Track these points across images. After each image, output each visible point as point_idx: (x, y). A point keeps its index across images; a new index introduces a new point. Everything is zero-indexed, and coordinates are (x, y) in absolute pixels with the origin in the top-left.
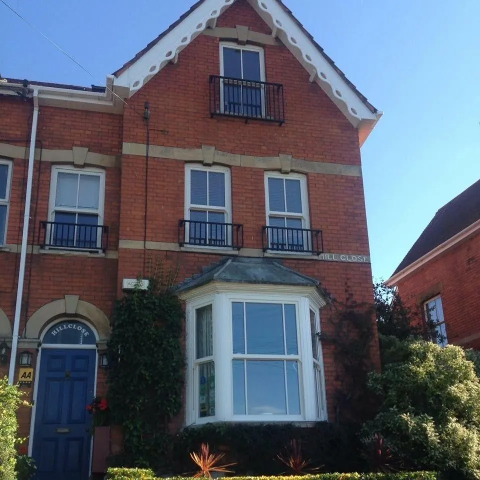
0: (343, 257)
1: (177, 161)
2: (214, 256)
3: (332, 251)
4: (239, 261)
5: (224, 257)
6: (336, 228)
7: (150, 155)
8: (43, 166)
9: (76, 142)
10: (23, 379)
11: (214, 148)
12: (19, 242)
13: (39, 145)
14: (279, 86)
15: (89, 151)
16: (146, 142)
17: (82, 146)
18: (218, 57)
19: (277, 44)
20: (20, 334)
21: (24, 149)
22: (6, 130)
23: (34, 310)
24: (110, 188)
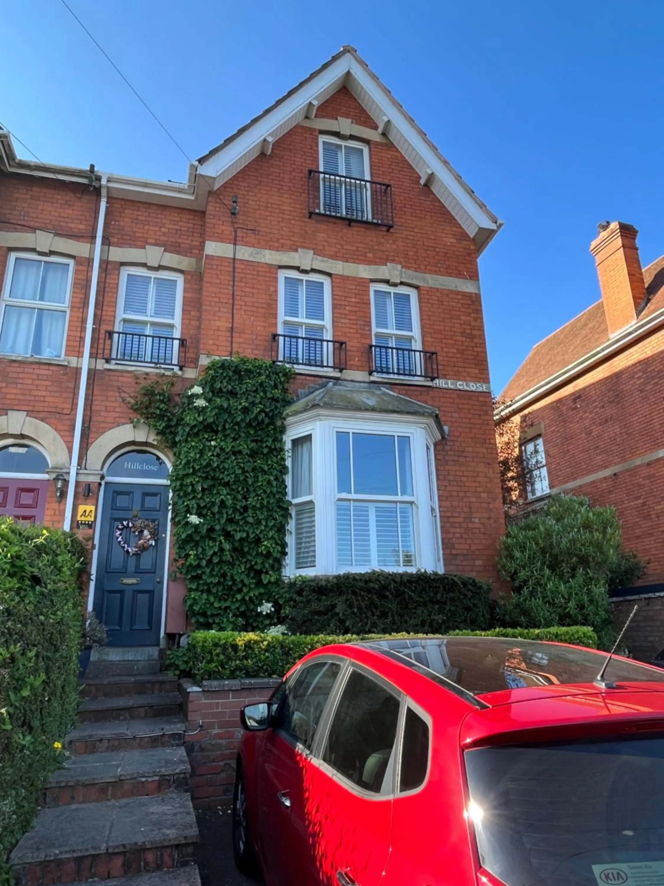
0: (460, 385)
1: (270, 266)
2: (312, 378)
3: (448, 377)
4: (341, 385)
5: (324, 380)
6: (451, 350)
7: (236, 257)
8: (109, 267)
9: (150, 241)
10: (83, 518)
11: (312, 252)
12: (80, 355)
13: (106, 241)
14: (388, 186)
15: (165, 251)
16: (232, 241)
17: (156, 244)
18: (317, 151)
19: (384, 141)
20: (79, 464)
21: (89, 245)
22: (67, 223)
23: (96, 435)
24: (189, 295)
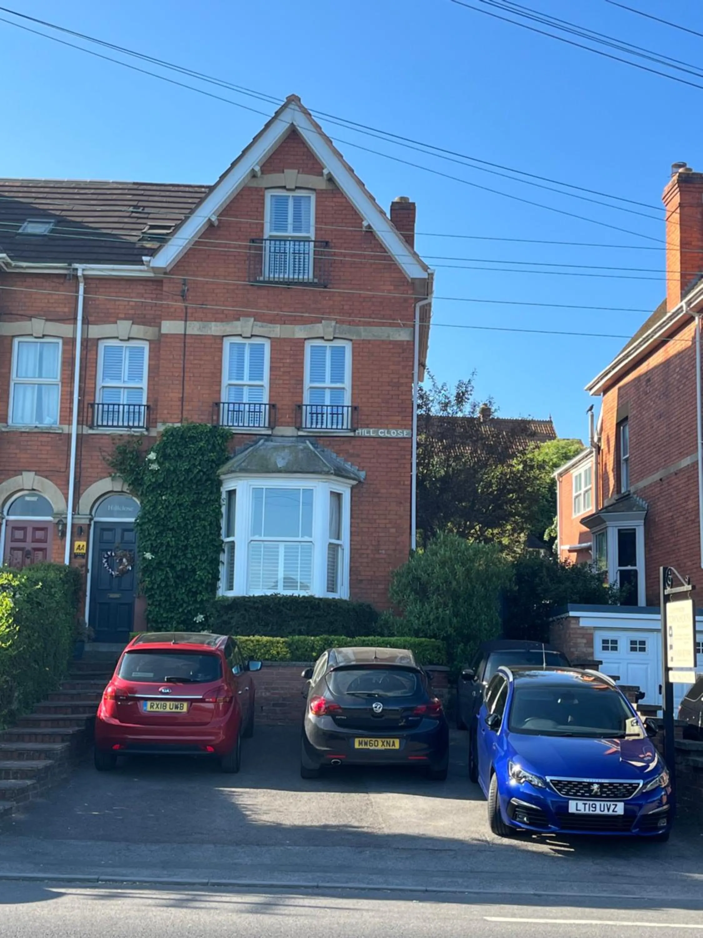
0: (381, 433)
1: (216, 337)
2: (248, 436)
3: (370, 426)
4: (272, 441)
5: (258, 437)
6: (376, 400)
7: (187, 333)
8: (89, 344)
9: (121, 316)
10: (78, 551)
11: (252, 319)
12: (70, 423)
13: (86, 321)
14: (327, 242)
15: (133, 323)
16: (184, 318)
17: (125, 319)
18: (262, 212)
19: (330, 187)
20: (74, 510)
21: (72, 326)
22: (55, 308)
23: (85, 488)
24: (153, 362)
